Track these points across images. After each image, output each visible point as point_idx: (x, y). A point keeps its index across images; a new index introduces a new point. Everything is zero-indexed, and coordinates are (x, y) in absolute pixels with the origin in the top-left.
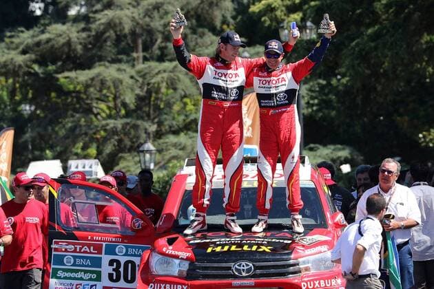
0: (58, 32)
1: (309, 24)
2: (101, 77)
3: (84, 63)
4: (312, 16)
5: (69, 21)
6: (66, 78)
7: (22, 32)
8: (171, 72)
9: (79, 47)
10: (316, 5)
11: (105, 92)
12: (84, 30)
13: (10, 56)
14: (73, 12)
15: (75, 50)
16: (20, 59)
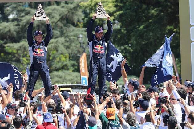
0: (5, 26)
1: (116, 21)
2: (24, 46)
3: (15, 40)
4: (118, 18)
5: (10, 21)
6: (8, 46)
8: (55, 43)
9: (15, 33)
10: (119, 14)
11: (25, 53)
12: (16, 25)
14: (11, 17)
15: (12, 34)
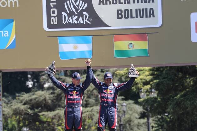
0: (40, 95)
1: (153, 90)
2: (59, 115)
3: (50, 108)
4: (155, 86)
5: (45, 90)
6: (43, 115)
7: (24, 94)
8: (90, 112)
9: (50, 101)
10: (156, 82)
11: (60, 122)
12: (52, 93)
13: (18, 106)
14: (46, 85)
15: (48, 102)
16: (23, 107)
